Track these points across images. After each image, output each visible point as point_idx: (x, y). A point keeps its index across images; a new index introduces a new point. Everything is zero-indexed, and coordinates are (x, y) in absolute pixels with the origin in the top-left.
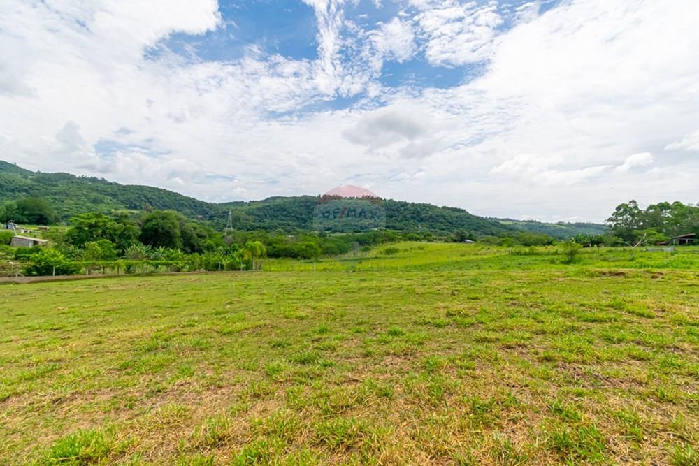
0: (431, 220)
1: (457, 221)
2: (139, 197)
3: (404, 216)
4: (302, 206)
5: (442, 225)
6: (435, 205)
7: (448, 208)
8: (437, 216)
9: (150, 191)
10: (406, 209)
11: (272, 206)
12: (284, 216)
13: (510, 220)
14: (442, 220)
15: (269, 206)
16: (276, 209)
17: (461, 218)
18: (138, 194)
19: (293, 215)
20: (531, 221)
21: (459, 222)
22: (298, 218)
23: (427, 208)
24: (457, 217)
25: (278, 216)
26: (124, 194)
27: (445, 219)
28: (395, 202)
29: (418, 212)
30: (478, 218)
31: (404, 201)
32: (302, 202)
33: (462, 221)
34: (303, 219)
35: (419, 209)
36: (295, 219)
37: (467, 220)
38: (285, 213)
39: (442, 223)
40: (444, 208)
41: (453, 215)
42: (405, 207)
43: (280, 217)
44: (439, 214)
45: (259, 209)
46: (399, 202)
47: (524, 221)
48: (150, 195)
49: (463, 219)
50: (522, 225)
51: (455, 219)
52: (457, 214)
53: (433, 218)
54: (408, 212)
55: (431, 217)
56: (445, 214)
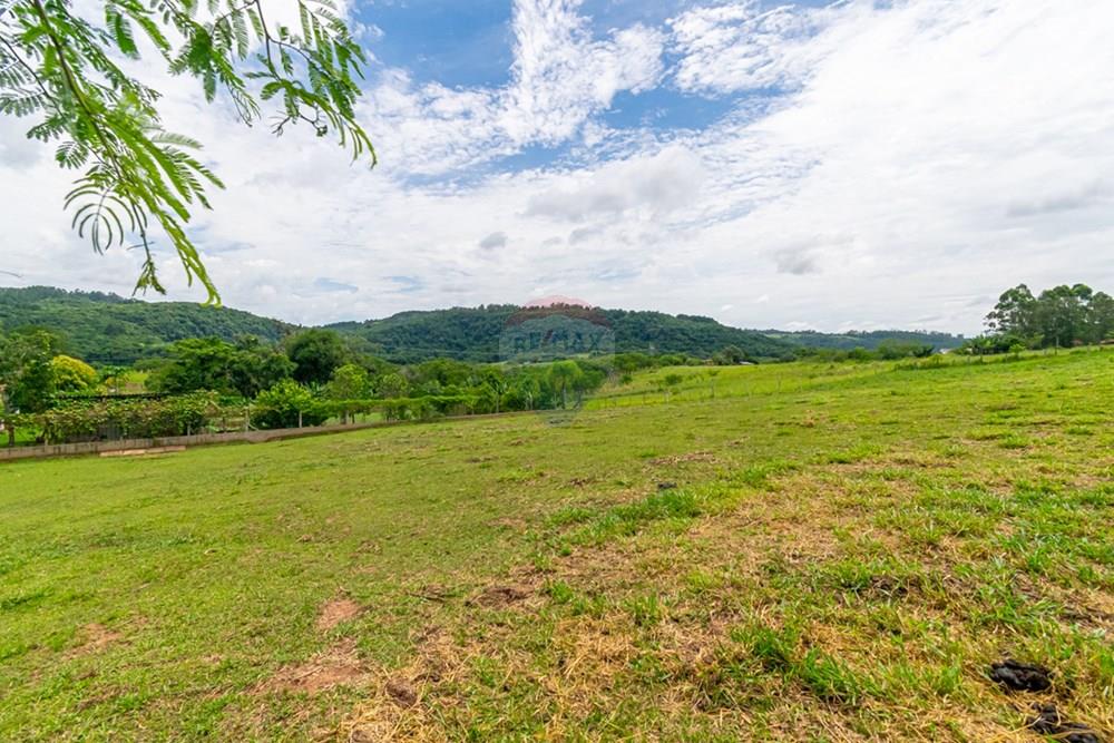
0: (662, 337)
1: (702, 337)
2: (182, 322)
3: (620, 333)
4: (455, 324)
5: (680, 343)
6: (666, 313)
7: (686, 317)
8: (672, 330)
9: (199, 311)
10: (623, 321)
11: (406, 327)
12: (427, 341)
13: (777, 332)
14: (679, 336)
15: (401, 327)
16: (414, 331)
17: (708, 331)
18: (181, 316)
19: (442, 339)
20: (808, 332)
21: (706, 338)
22: (450, 344)
23: (655, 319)
24: (702, 330)
25: (417, 342)
26: (156, 318)
27: (683, 334)
28: (605, 311)
29: (642, 324)
30: (733, 330)
31: (617, 309)
32: (455, 317)
33: (709, 336)
34: (458, 345)
35: (642, 321)
36: (446, 344)
37: (717, 334)
38: (428, 337)
39: (680, 340)
40: (680, 316)
41: (694, 327)
42: (622, 319)
43: (421, 343)
44: (674, 327)
45: (385, 333)
46: (611, 311)
47: (797, 333)
48: (201, 317)
49: (712, 333)
50: (796, 339)
51: (700, 334)
52: (702, 325)
53: (666, 334)
54: (626, 326)
55: (662, 332)
56: (682, 326)
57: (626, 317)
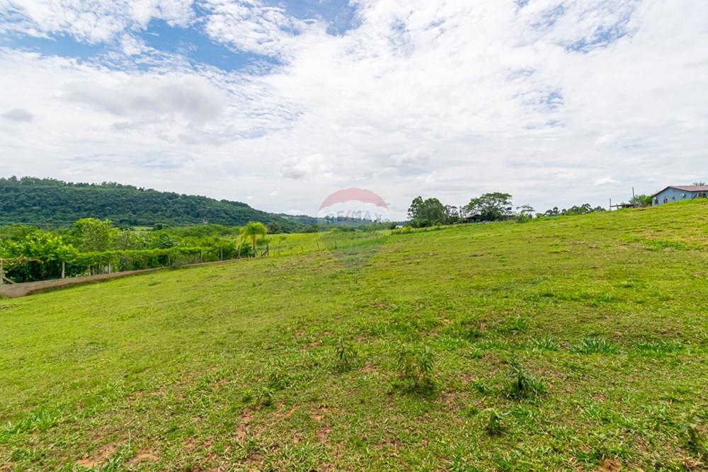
0: (210, 215)
1: (240, 216)
5: (224, 220)
6: (212, 198)
7: (228, 202)
8: (218, 211)
10: (176, 202)
13: (285, 215)
14: (223, 215)
17: (244, 212)
20: (303, 216)
21: (243, 217)
24: (239, 212)
27: (227, 214)
28: (160, 193)
30: (261, 212)
31: (171, 192)
33: (245, 216)
35: (193, 202)
37: (250, 214)
39: (224, 218)
40: (223, 201)
41: (234, 209)
44: (219, 208)
46: (165, 193)
47: (297, 216)
49: (246, 214)
50: (297, 220)
51: (238, 214)
52: (240, 208)
53: (212, 213)
54: (180, 206)
55: (210, 211)
56: (225, 208)
57: (179, 198)
